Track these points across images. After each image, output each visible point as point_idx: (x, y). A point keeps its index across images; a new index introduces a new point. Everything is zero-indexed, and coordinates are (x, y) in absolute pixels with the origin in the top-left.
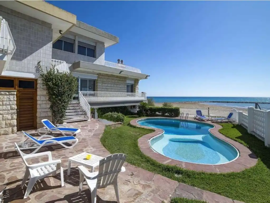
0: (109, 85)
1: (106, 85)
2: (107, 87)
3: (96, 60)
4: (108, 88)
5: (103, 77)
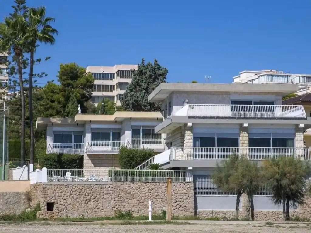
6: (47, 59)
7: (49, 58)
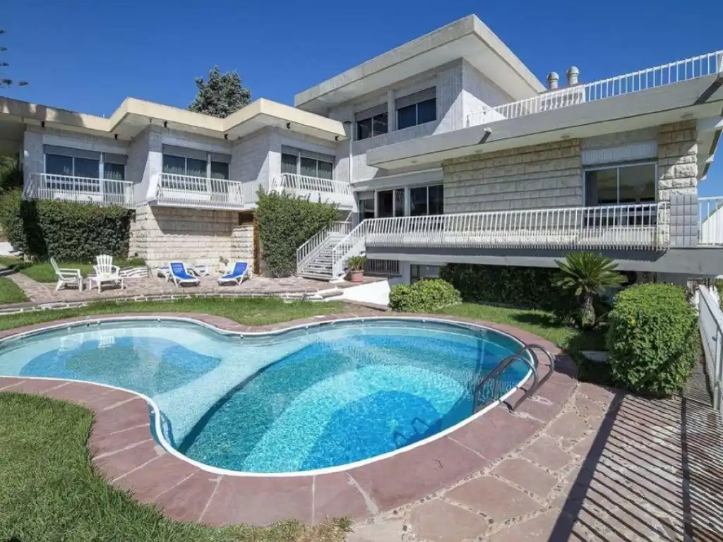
0: (486, 190)
1: (472, 191)
2: (475, 200)
3: (437, 125)
4: (480, 199)
5: (458, 168)
6: (24, 84)
7: (26, 83)
